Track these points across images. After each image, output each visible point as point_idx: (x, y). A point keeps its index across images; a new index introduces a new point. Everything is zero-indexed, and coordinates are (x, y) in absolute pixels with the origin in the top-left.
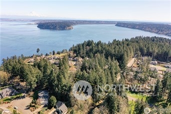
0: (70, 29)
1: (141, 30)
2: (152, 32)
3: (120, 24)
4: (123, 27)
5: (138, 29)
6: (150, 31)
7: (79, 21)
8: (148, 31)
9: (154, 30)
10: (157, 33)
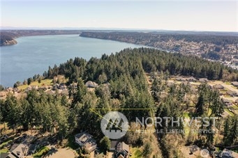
0: (12, 44)
1: (115, 40)
2: (129, 42)
3: (85, 34)
4: (90, 37)
5: (111, 39)
6: (126, 42)
7: (23, 31)
8: (123, 41)
9: (131, 40)
10: (135, 43)
